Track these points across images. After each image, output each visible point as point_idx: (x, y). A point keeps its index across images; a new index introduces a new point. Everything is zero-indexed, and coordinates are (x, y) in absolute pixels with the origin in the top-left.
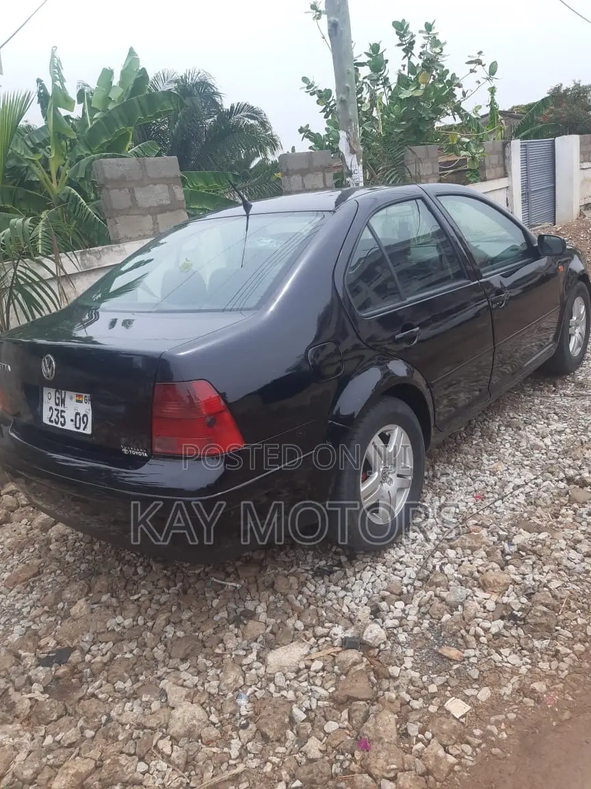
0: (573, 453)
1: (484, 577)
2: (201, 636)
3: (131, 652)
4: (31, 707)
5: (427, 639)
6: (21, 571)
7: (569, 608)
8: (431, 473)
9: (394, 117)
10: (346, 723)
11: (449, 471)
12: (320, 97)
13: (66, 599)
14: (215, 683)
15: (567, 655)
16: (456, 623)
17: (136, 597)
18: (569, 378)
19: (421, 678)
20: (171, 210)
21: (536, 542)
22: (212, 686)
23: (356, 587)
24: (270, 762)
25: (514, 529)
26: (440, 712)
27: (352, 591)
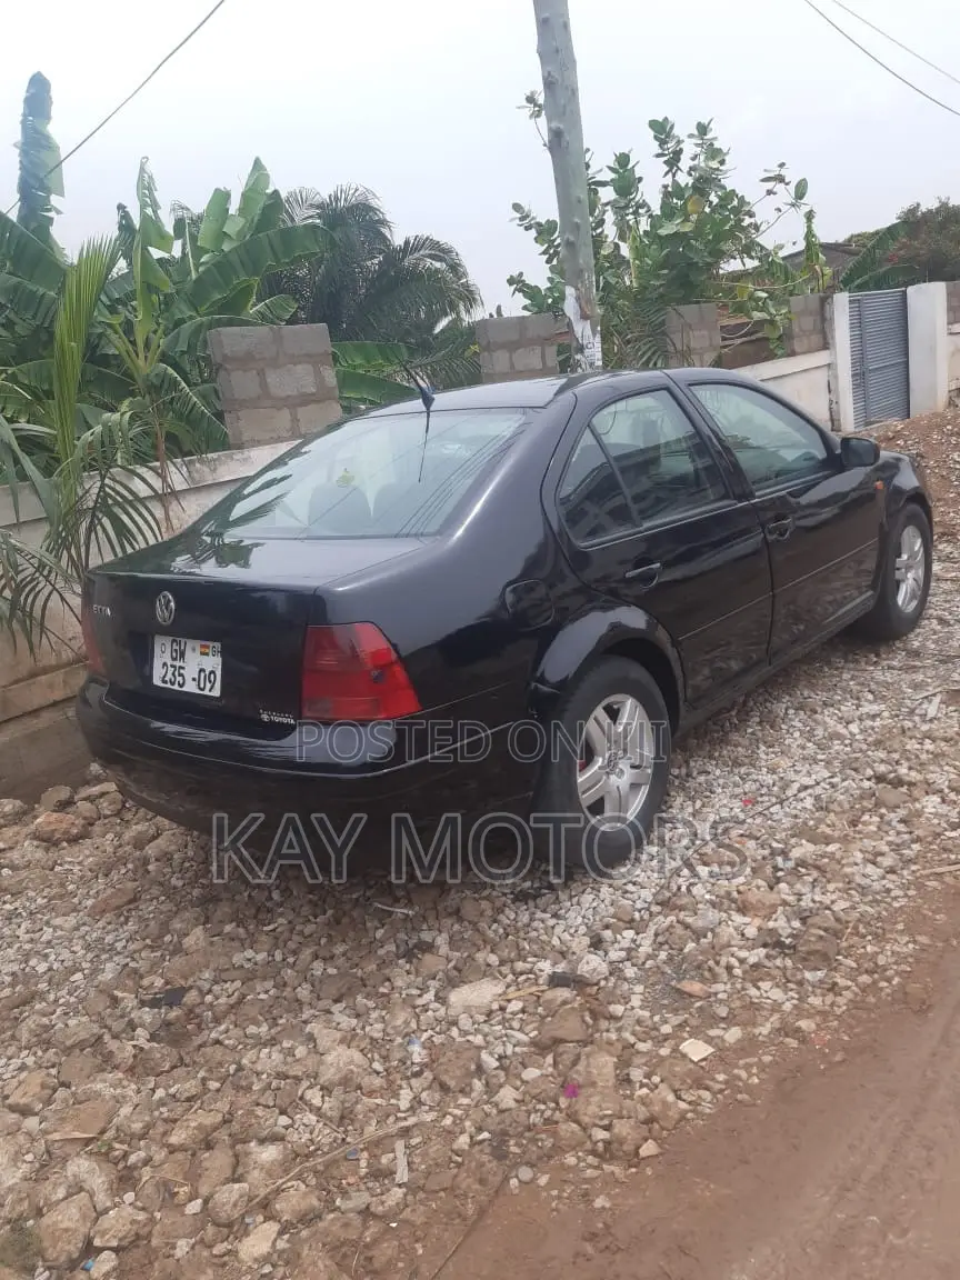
0: (888, 743)
1: (744, 897)
2: (360, 973)
3: (266, 992)
4: (135, 1056)
5: (663, 973)
6: (111, 897)
7: (857, 934)
8: (684, 771)
9: (650, 262)
10: (550, 1069)
11: (710, 769)
12: (539, 233)
13: (175, 930)
14: (379, 1026)
15: (848, 988)
16: (702, 953)
17: (271, 927)
18: (898, 644)
19: (651, 1017)
20: (318, 402)
21: (823, 857)
22: (376, 1030)
23: (572, 914)
24: (450, 1114)
25: (793, 841)
26: (674, 1054)
27: (566, 919)
